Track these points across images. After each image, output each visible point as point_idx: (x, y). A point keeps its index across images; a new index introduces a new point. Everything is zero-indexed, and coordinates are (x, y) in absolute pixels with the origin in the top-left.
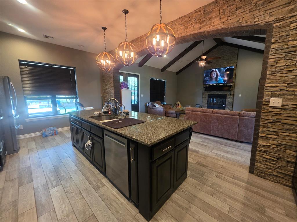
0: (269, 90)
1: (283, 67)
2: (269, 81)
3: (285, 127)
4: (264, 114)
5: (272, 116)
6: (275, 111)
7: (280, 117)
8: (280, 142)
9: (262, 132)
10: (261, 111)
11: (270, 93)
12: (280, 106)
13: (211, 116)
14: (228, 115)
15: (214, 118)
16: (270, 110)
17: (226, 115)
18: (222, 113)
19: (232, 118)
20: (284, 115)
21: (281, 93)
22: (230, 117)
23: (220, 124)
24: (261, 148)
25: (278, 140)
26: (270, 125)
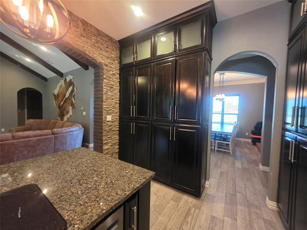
0: (106, 110)
1: (110, 96)
2: (105, 104)
3: (113, 133)
4: (105, 127)
5: (109, 127)
6: (109, 124)
7: (112, 127)
8: (113, 143)
9: (105, 140)
10: (102, 125)
11: (106, 112)
12: (111, 120)
13: (12, 144)
14: (40, 136)
15: (20, 145)
16: (107, 123)
17: (37, 137)
18: (31, 135)
19: (47, 138)
20: (113, 126)
21: (111, 112)
22: (44, 138)
23: (30, 151)
24: (105, 152)
25: (112, 142)
26: (108, 134)
